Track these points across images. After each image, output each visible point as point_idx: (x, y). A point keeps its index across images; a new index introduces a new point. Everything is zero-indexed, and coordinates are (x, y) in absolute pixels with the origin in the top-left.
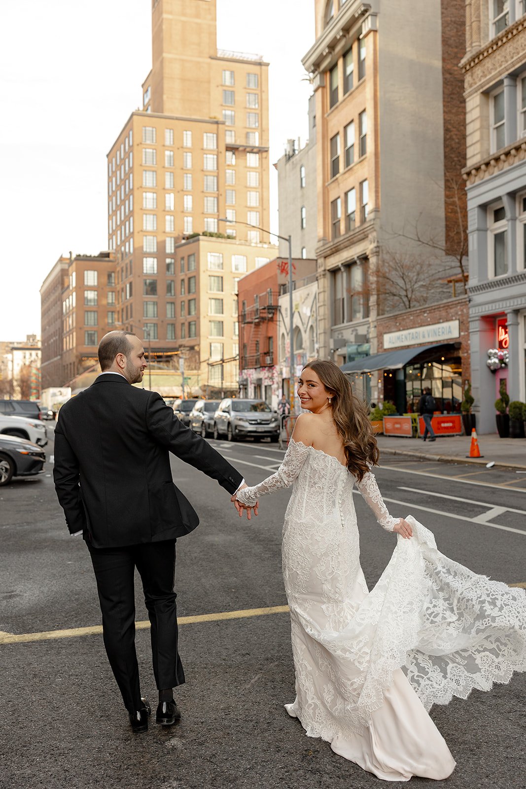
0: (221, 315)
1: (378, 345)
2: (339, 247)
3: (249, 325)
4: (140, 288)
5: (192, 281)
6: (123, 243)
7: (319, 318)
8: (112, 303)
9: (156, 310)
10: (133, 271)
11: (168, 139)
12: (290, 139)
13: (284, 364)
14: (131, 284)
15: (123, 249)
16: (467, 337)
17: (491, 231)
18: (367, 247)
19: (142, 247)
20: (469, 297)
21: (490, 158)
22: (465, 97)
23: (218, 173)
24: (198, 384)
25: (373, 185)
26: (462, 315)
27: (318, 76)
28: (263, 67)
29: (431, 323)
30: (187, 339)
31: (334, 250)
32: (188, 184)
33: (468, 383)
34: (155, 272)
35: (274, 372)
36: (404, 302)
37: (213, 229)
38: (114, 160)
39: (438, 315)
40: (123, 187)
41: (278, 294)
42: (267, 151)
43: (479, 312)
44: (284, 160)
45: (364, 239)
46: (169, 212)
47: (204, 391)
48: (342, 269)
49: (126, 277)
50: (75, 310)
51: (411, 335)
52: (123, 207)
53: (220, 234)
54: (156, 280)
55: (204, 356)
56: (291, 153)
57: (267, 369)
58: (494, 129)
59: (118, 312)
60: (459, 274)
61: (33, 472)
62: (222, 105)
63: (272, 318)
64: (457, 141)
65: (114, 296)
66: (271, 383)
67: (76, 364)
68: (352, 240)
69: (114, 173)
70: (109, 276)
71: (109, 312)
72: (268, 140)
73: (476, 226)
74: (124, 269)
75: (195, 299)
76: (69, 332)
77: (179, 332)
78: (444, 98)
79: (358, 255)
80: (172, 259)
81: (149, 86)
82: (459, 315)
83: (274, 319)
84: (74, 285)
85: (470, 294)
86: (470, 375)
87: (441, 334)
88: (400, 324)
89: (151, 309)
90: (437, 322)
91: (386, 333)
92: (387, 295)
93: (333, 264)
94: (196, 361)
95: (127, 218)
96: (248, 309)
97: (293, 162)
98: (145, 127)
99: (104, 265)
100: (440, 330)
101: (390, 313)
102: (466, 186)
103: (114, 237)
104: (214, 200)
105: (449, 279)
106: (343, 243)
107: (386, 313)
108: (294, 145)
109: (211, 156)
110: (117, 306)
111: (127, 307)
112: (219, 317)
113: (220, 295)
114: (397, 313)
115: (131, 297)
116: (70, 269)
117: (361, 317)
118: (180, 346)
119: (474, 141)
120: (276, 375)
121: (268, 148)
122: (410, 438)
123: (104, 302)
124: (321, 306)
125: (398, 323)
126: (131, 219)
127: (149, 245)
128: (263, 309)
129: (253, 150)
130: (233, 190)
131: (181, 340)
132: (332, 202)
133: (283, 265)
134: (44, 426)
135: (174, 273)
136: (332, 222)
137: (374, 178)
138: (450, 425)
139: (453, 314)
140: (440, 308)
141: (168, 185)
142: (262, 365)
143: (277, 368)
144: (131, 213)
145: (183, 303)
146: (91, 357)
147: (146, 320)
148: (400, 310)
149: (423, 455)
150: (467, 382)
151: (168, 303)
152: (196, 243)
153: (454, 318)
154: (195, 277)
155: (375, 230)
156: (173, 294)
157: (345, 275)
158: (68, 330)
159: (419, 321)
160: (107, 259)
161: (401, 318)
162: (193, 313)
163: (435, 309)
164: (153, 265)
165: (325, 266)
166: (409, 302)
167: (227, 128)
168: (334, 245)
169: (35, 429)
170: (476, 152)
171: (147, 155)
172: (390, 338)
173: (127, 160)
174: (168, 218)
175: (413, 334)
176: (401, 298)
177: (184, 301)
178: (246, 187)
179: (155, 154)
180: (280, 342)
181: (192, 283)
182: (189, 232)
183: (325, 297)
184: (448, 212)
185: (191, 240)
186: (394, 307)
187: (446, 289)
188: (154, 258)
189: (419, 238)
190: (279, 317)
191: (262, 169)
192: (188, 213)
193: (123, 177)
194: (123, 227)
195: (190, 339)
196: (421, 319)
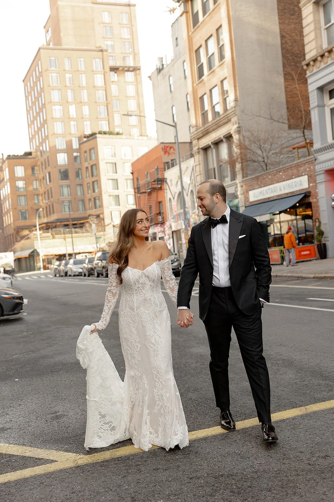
0: (117, 191)
1: (245, 200)
2: (209, 130)
3: (144, 194)
4: (56, 176)
5: (94, 168)
6: (41, 144)
7: (197, 185)
8: (37, 188)
9: (69, 190)
10: (50, 164)
11: (67, 66)
12: (159, 57)
13: (172, 220)
14: (49, 173)
15: (41, 148)
16: (315, 187)
17: (328, 106)
18: (231, 128)
19: (55, 146)
20: (314, 157)
21: (325, 51)
22: (301, 7)
23: (106, 88)
24: (105, 242)
25: (232, 82)
26: (310, 171)
27: (183, 4)
28: (132, 7)
29: (285, 179)
30: (94, 210)
31: (205, 133)
32: (85, 97)
33: (319, 221)
34: (67, 163)
35: (165, 226)
36: (262, 166)
37: (106, 129)
38: (28, 83)
39: (290, 173)
40: (37, 103)
41: (164, 169)
42: (139, 69)
43: (323, 168)
44: (156, 72)
45: (227, 122)
46: (73, 119)
47: (110, 246)
48: (212, 146)
49: (46, 168)
50: (10, 195)
51: (270, 190)
52: (38, 118)
53: (111, 132)
54: (68, 169)
55: (107, 221)
56: (161, 67)
57: (159, 225)
58: (325, 29)
59: (42, 194)
60: (302, 141)
61: (16, 312)
62: (104, 38)
63: (161, 187)
64: (290, 44)
65: (37, 183)
66: (163, 235)
67: (14, 234)
68: (218, 124)
69: (30, 93)
70: (33, 169)
71: (35, 195)
72: (140, 61)
73: (316, 104)
74: (44, 163)
75: (97, 181)
76: (7, 212)
77: (87, 206)
78: (279, 13)
79: (224, 135)
80: (77, 152)
81: (49, 27)
82: (307, 171)
83: (163, 188)
84: (8, 177)
85: (315, 155)
86: (319, 215)
87: (294, 186)
88: (261, 182)
89: (66, 191)
90: (290, 178)
91: (250, 190)
92: (249, 162)
93: (204, 144)
94: (102, 225)
95: (43, 125)
96: (141, 182)
97: (163, 74)
98: (50, 57)
99: (28, 161)
100: (293, 184)
101: (252, 176)
102: (306, 75)
103: (34, 140)
104: (105, 108)
105: (293, 147)
106: (211, 127)
107: (249, 175)
108: (162, 61)
109: (100, 75)
110: (41, 190)
111: (48, 190)
112: (116, 192)
113: (115, 176)
114: (258, 175)
115: (51, 183)
116: (4, 166)
117: (230, 181)
118: (90, 215)
119: (311, 40)
120: (167, 229)
121: (140, 67)
122: (279, 264)
123: (31, 188)
124: (198, 175)
125: (260, 182)
126: (46, 126)
127: (61, 144)
128: (154, 181)
129: (129, 69)
130: (117, 100)
131: (89, 211)
132: (200, 98)
133: (166, 148)
134: (10, 278)
135: (80, 163)
136: (201, 112)
137: (232, 76)
138: (308, 252)
139: (303, 171)
140: (292, 167)
141: (70, 99)
142: (156, 223)
143: (167, 224)
144: (45, 122)
145: (89, 184)
146: (25, 229)
147: (62, 198)
148: (259, 173)
149: (300, 275)
150: (317, 220)
151: (78, 185)
152: (95, 140)
153: (304, 174)
154: (95, 164)
155: (236, 115)
156: (81, 178)
157: (214, 151)
158: (6, 210)
159: (276, 179)
160: (30, 157)
161: (261, 178)
162: (96, 191)
163: (288, 169)
164: (65, 158)
165: (199, 146)
166: (266, 165)
167: (109, 54)
168: (204, 129)
169: (3, 281)
170: (312, 48)
171: (53, 78)
172: (254, 194)
173: (38, 83)
174: (72, 123)
175: (272, 189)
176: (260, 163)
177: (89, 183)
178: (126, 97)
179: (58, 77)
180: (168, 205)
181: (94, 169)
182: (88, 132)
183: (200, 169)
184: (288, 98)
185: (91, 138)
186: (255, 170)
187: (291, 154)
188: (65, 153)
189: (271, 117)
190: (165, 186)
191: (138, 82)
192: (87, 118)
193: (36, 96)
194: (40, 132)
195: (96, 209)
196: (277, 177)
